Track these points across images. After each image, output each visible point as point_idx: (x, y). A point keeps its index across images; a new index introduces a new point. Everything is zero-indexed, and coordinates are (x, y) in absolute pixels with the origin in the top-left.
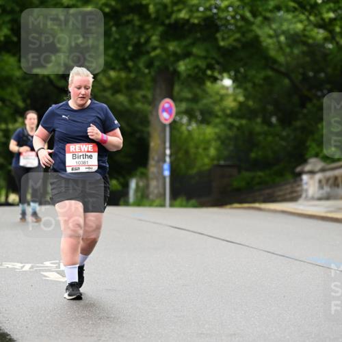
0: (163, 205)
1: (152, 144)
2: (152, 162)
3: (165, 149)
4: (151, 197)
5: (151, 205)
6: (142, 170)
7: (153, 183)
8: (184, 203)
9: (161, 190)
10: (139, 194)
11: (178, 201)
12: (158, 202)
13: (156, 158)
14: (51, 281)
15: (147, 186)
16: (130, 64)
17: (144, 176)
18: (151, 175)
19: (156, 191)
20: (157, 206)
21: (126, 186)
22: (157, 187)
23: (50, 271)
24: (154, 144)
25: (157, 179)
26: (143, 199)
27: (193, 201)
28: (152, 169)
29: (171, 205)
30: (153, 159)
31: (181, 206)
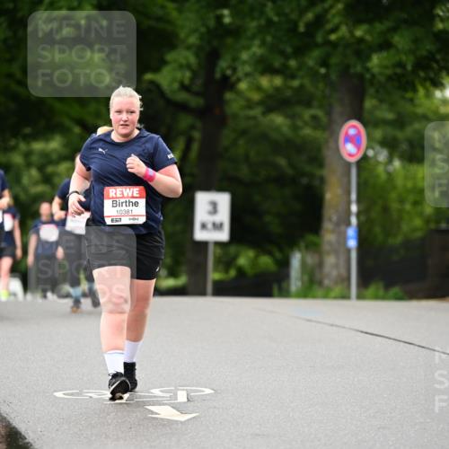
0: (346, 297)
1: (328, 196)
2: (327, 225)
3: (349, 203)
4: (326, 282)
5: (326, 297)
6: (311, 238)
7: (330, 260)
8: (381, 292)
9: (343, 271)
10: (306, 278)
11: (371, 290)
12: (337, 290)
13: (335, 218)
14: (162, 419)
15: (321, 265)
16: (293, 63)
17: (314, 248)
18: (326, 247)
19: (334, 273)
20: (335, 298)
21: (284, 264)
22: (336, 266)
23: (160, 404)
24: (331, 195)
25: (336, 252)
26: (314, 286)
27: (396, 290)
28: (329, 237)
29: (360, 297)
30: (330, 220)
31: (377, 297)
